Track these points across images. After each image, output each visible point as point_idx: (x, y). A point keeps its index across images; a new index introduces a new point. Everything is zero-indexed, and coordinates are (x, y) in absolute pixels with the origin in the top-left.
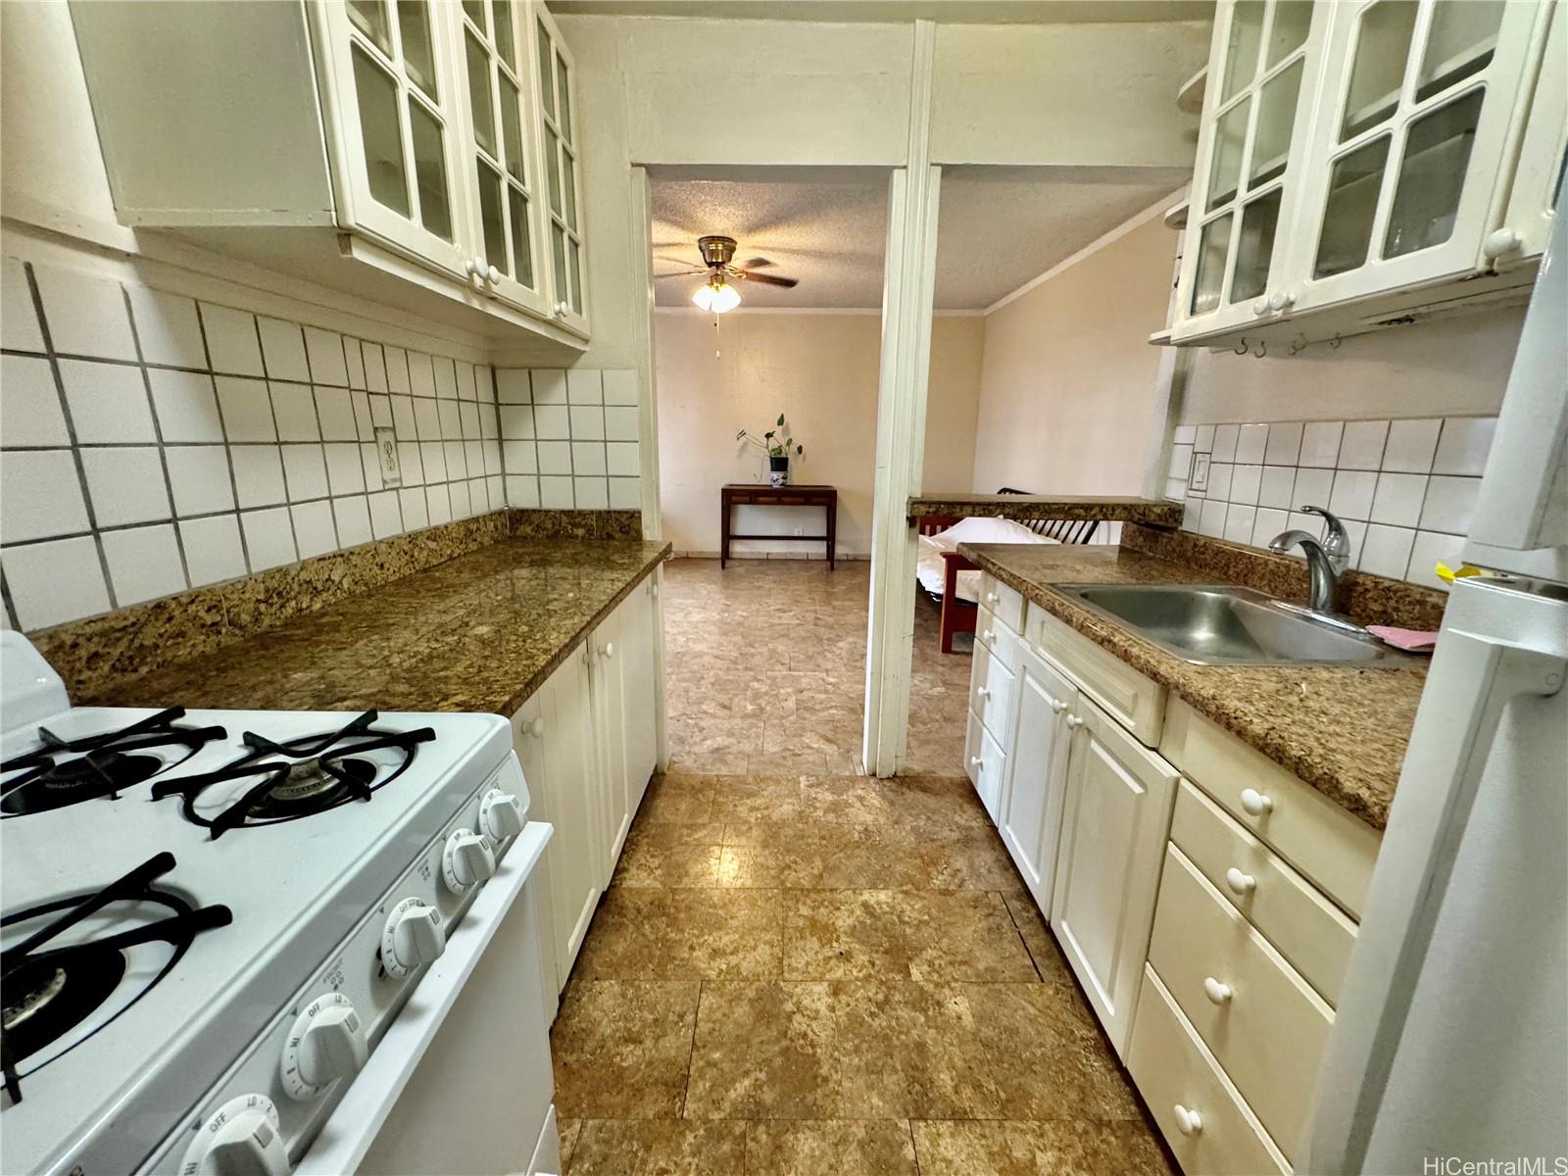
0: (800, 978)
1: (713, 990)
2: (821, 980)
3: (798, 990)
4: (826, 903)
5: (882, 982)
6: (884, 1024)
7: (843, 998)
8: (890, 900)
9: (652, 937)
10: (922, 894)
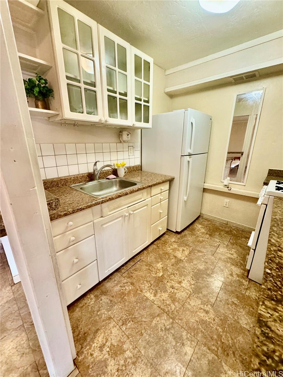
0: (187, 290)
1: (211, 302)
2: (182, 287)
3: (189, 288)
4: (165, 304)
5: (169, 277)
6: (176, 271)
7: (180, 280)
8: (148, 292)
9: (228, 334)
10: (138, 288)
